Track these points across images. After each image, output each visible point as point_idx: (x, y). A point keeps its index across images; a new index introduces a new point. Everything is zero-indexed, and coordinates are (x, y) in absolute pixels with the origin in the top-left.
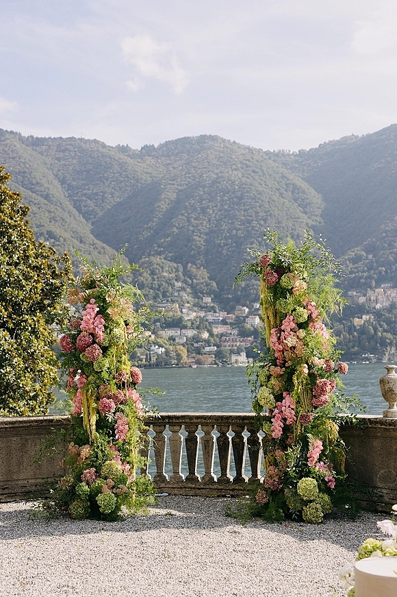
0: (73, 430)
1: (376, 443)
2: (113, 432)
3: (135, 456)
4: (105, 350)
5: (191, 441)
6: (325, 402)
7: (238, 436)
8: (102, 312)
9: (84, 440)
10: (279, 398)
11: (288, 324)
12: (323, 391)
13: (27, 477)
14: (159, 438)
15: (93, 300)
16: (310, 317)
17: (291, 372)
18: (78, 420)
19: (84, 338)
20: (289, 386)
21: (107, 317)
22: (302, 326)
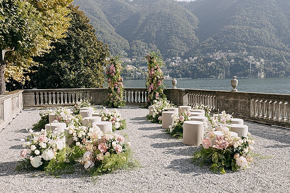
0: (109, 91)
2: (117, 91)
3: (122, 95)
4: (115, 74)
5: (134, 94)
6: (160, 85)
7: (144, 93)
8: (115, 66)
9: (111, 92)
10: (151, 84)
11: (153, 69)
12: (159, 83)
13: (99, 101)
14: (127, 93)
15: (113, 64)
16: (157, 68)
17: (153, 79)
18: (110, 88)
19: (111, 72)
20: (153, 82)
21: (116, 67)
22: (155, 70)
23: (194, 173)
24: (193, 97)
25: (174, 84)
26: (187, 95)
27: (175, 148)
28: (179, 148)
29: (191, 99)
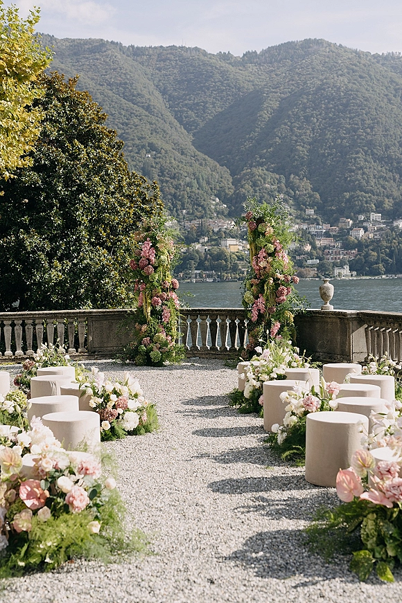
0: (139, 317)
1: (317, 325)
2: (161, 317)
3: (174, 330)
4: (156, 268)
5: (213, 325)
6: (283, 300)
7: (242, 323)
8: (154, 246)
9: (144, 321)
10: (257, 297)
11: (262, 254)
12: (282, 294)
13: (112, 345)
14: (193, 324)
15: (148, 239)
16: (275, 249)
17: (263, 282)
18: (140, 309)
19: (143, 261)
20: (262, 291)
21: (157, 249)
22: (272, 255)
23: (299, 578)
24: (379, 336)
25: (324, 296)
26: (362, 330)
27: (275, 495)
28: (286, 494)
29: (373, 341)
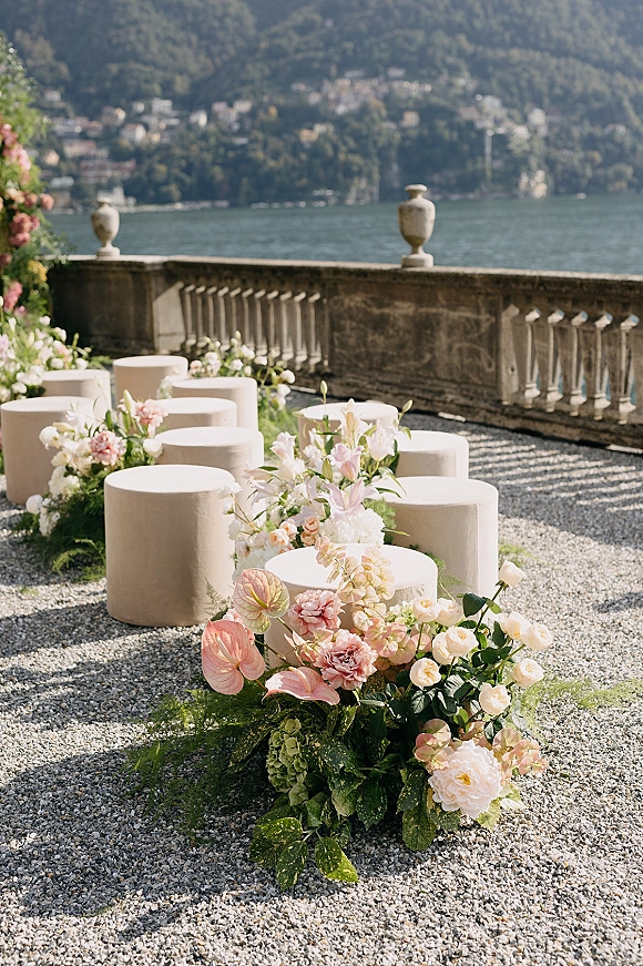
6: (24, 241)
12: (20, 229)
24: (205, 303)
25: (101, 232)
26: (173, 293)
28: (71, 656)
29: (194, 312)
